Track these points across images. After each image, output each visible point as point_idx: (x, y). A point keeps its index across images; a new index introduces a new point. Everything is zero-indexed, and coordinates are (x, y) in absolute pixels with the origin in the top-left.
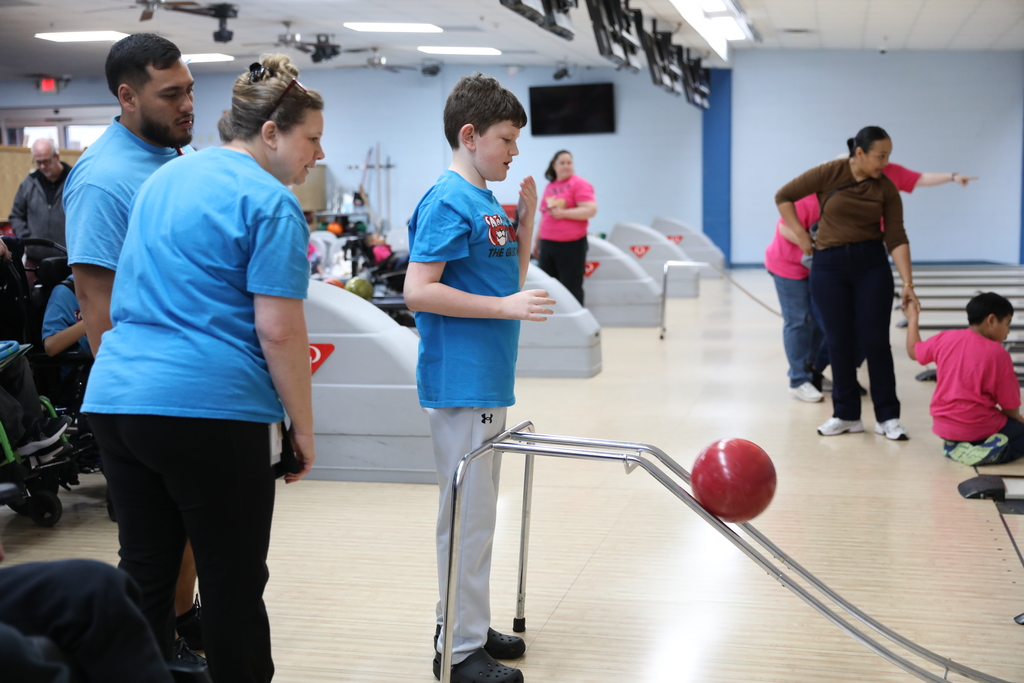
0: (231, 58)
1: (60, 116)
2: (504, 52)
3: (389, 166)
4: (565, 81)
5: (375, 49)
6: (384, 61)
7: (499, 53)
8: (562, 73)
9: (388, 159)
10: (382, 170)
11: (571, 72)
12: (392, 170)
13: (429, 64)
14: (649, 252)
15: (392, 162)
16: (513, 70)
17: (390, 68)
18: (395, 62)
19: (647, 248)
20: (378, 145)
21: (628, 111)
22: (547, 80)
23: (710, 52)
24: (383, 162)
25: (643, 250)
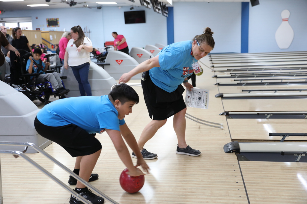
0: (48, 5)
1: (3, 20)
2: (117, 3)
3: (89, 32)
4: (133, 10)
5: (85, 3)
6: (87, 6)
7: (116, 3)
8: (132, 8)
9: (89, 30)
10: (88, 33)
11: (134, 8)
12: (90, 33)
13: (99, 6)
14: (154, 52)
15: (90, 31)
16: (120, 7)
17: (89, 7)
18: (90, 6)
19: (154, 51)
20: (87, 27)
21: (148, 17)
22: (128, 10)
23: (168, 3)
24: (88, 31)
25: (153, 51)
